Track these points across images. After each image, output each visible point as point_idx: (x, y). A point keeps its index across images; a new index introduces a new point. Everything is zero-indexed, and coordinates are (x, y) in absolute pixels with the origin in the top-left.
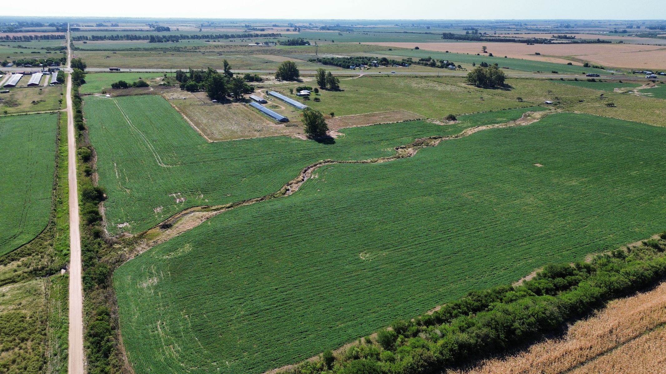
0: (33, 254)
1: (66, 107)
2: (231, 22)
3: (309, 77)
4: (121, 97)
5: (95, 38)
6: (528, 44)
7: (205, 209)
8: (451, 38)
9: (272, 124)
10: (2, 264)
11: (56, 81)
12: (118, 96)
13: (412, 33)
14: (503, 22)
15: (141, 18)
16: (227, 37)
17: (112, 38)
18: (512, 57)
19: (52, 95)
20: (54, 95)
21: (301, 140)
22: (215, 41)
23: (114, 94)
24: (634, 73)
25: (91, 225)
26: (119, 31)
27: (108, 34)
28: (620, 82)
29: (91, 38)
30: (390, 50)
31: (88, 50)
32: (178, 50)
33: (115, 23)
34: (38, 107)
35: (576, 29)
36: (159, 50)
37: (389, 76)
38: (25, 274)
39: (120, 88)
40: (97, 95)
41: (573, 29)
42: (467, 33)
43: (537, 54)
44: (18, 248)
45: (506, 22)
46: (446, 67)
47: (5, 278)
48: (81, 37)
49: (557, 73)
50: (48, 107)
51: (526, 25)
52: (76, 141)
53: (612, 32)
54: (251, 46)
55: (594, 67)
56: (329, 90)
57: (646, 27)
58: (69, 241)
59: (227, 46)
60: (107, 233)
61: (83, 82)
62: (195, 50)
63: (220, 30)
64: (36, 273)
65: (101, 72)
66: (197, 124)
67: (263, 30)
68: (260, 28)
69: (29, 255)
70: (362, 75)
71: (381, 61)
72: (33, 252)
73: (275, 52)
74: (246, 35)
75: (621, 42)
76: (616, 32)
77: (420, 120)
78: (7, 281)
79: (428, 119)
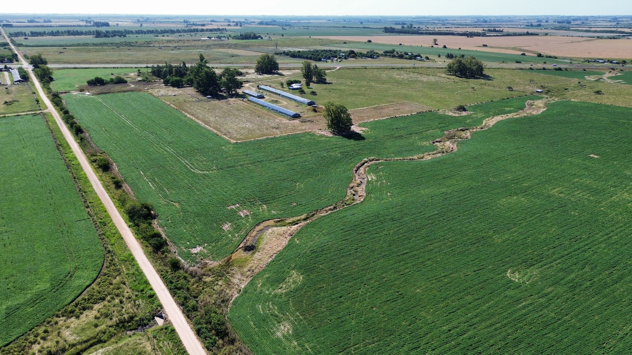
0: (108, 298)
1: (46, 108)
2: (166, 18)
3: (286, 70)
4: (103, 95)
5: (34, 34)
6: (468, 37)
7: (280, 223)
8: (392, 32)
9: (285, 121)
10: (72, 316)
11: (20, 79)
12: (99, 94)
13: (351, 27)
14: (424, 18)
15: (70, 14)
16: (172, 32)
17: (52, 34)
18: (466, 49)
19: (23, 95)
20: (25, 94)
21: (327, 137)
22: (163, 36)
23: (93, 91)
24: (589, 62)
25: (159, 253)
26: (56, 27)
27: (48, 30)
28: (584, 70)
29: (30, 34)
30: (345, 43)
31: (33, 46)
32: (129, 45)
33: (48, 19)
34: (14, 107)
35: (493, 24)
36: (109, 45)
37: (366, 68)
38: (110, 329)
39: (97, 85)
40: (75, 93)
41: (490, 23)
42: (403, 27)
43: (485, 46)
44: (83, 291)
45: (426, 18)
46: (415, 59)
47: (88, 338)
48: (18, 33)
49: (520, 63)
50: (25, 107)
51: (447, 20)
52: (80, 146)
53: (528, 26)
54: (205, 40)
55: (547, 57)
56: (317, 83)
57: (554, 22)
58: (144, 276)
59: (180, 40)
60: (183, 261)
61: (51, 79)
62: (148, 44)
63: (158, 25)
64: (123, 326)
65: (64, 68)
66: (207, 123)
67: (204, 25)
68: (200, 23)
69: (103, 299)
70: (338, 68)
71: (350, 54)
72: (106, 295)
73: (233, 46)
74: (192, 30)
75: (546, 34)
76: (532, 25)
77: (431, 111)
78: (91, 342)
79: (438, 110)
